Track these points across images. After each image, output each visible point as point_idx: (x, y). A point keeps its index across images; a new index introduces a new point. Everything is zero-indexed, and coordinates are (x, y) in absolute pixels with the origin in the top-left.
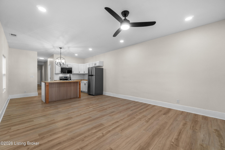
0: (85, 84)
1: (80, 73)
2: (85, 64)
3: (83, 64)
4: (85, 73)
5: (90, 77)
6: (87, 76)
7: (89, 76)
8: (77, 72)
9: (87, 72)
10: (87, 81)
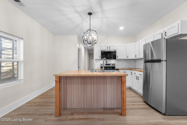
0: (137, 78)
1: (129, 58)
2: (138, 42)
3: (134, 43)
4: (138, 57)
5: (149, 64)
6: (142, 62)
7: (146, 62)
8: (124, 57)
9: (142, 56)
10: (142, 73)
